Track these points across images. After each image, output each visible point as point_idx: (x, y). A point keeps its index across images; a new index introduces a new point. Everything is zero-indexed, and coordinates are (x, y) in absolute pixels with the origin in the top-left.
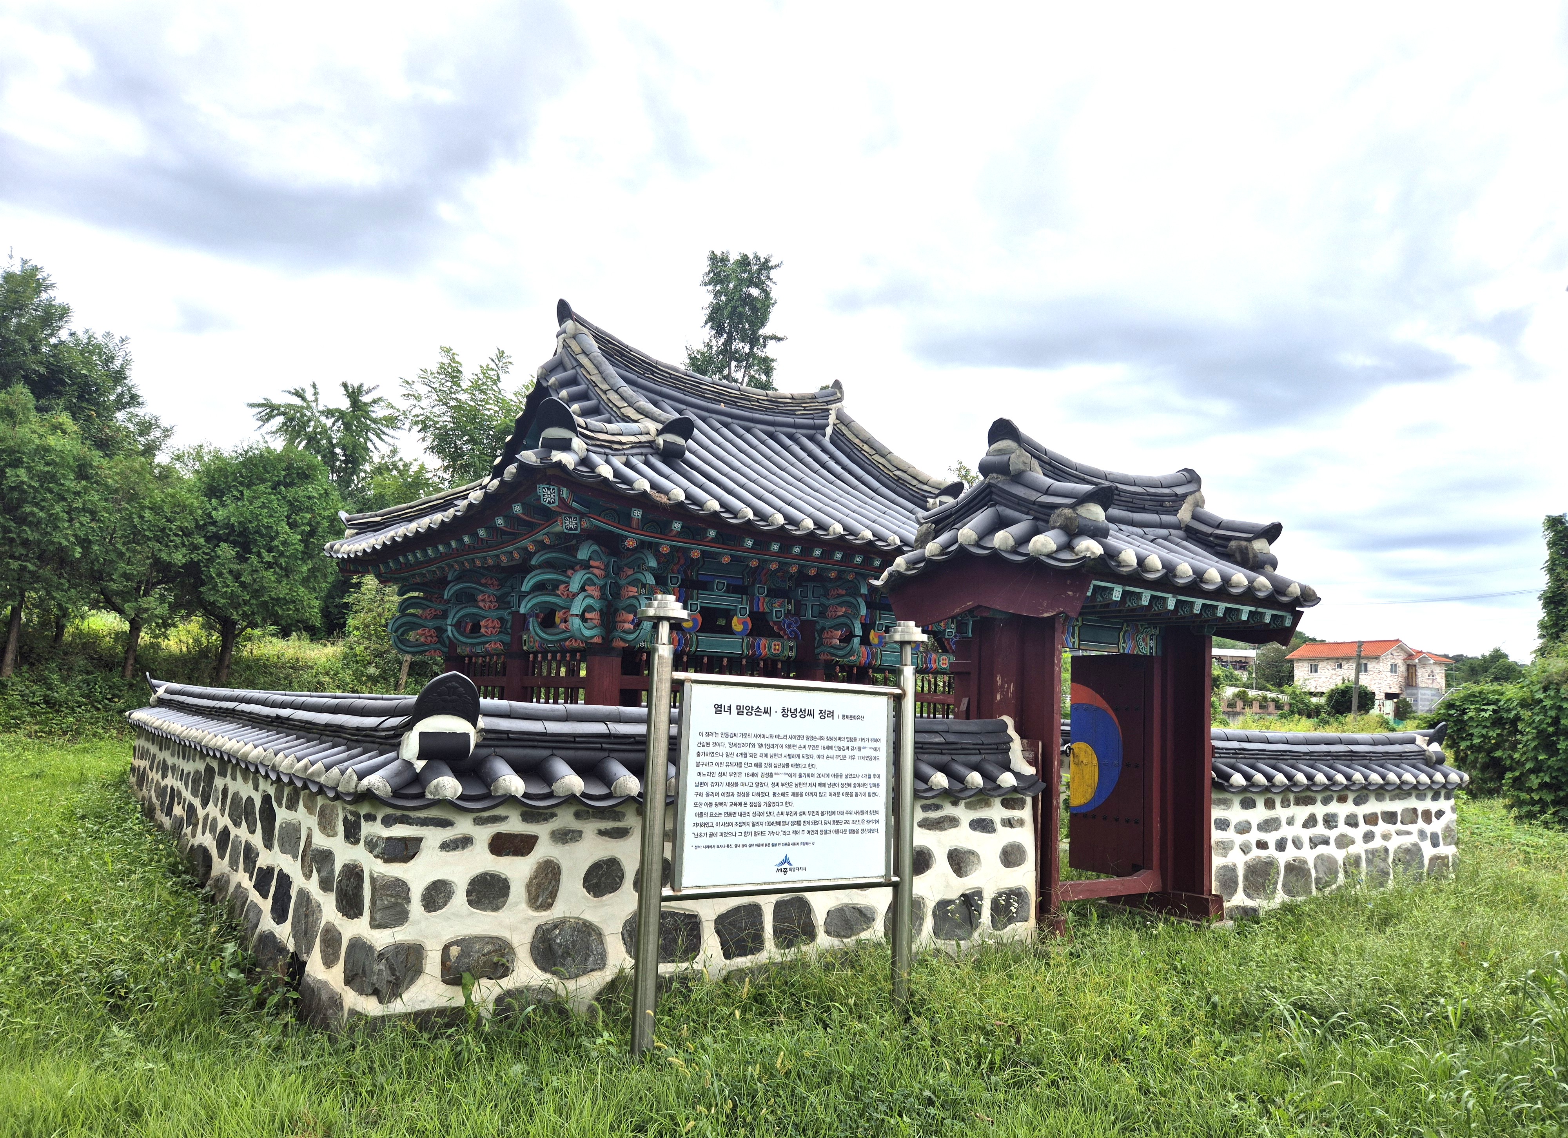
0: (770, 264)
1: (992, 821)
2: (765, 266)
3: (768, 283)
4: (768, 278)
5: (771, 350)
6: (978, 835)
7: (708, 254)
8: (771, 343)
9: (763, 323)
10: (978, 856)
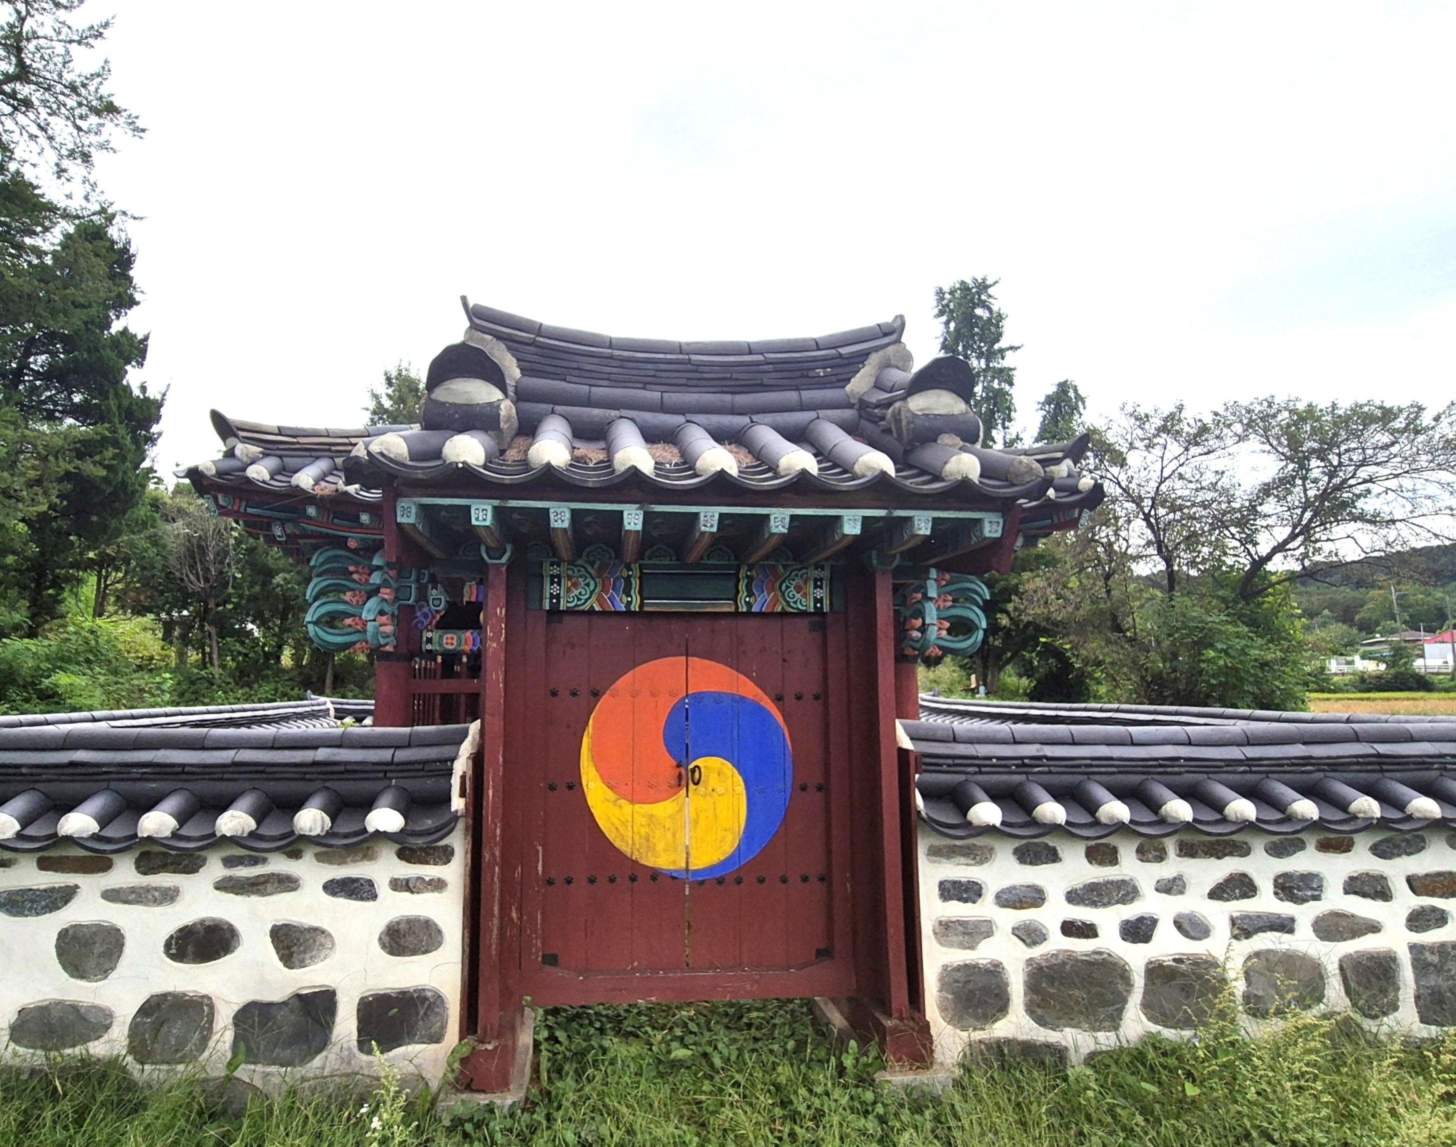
0: (988, 283)
1: (370, 883)
2: (983, 287)
3: (990, 300)
4: (990, 296)
5: (1008, 361)
6: (342, 902)
7: (933, 291)
8: (1009, 354)
9: (998, 337)
10: (330, 935)
